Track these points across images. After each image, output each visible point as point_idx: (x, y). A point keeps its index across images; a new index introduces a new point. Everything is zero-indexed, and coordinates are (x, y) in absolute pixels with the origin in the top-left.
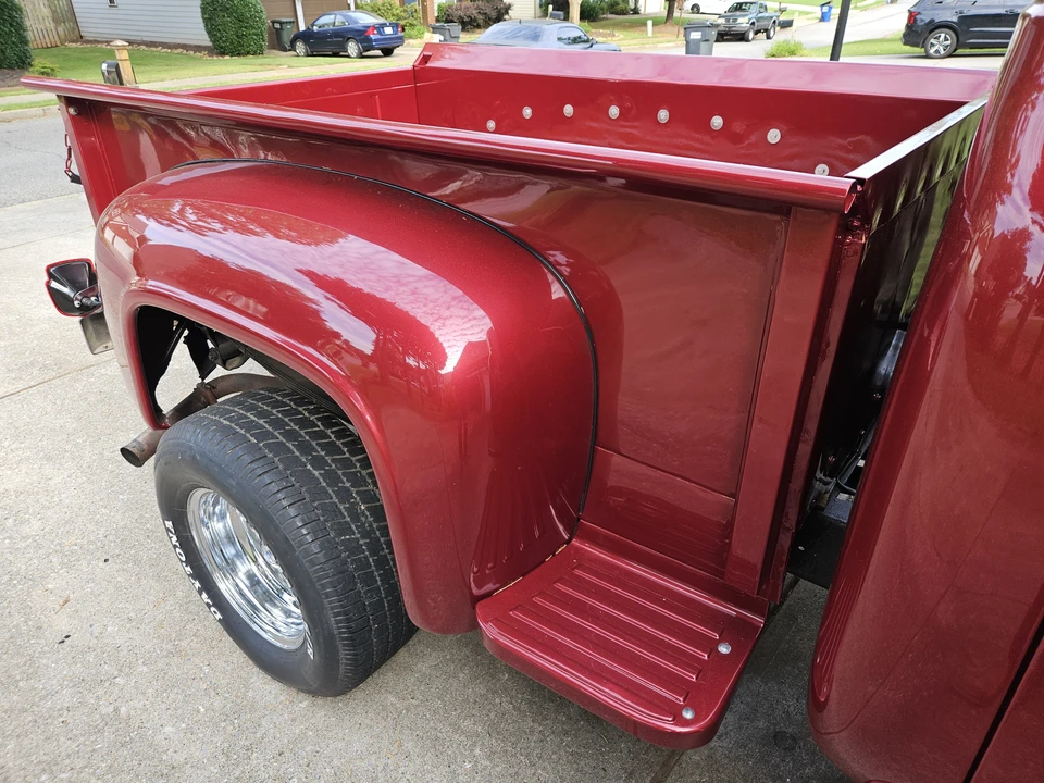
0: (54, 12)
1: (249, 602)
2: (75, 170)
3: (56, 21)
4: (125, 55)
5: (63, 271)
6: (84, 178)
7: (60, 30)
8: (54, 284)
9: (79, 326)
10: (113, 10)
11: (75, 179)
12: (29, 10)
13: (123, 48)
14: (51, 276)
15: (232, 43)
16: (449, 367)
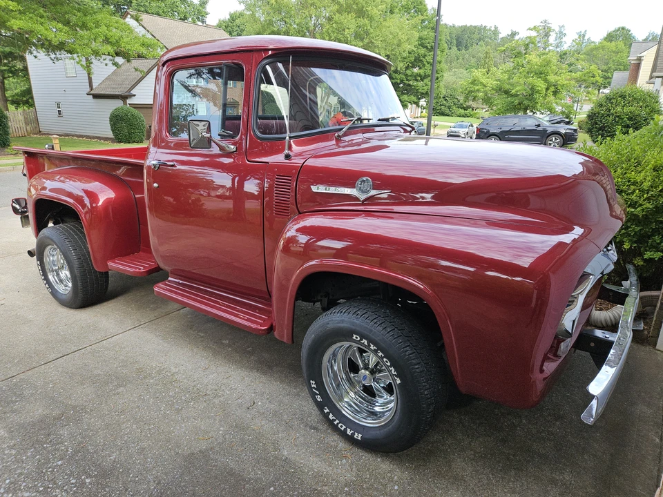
0: (26, 119)
1: (56, 281)
2: (25, 172)
3: (27, 124)
4: (57, 141)
5: (17, 201)
6: (28, 175)
7: (28, 128)
8: (14, 205)
9: (20, 220)
10: (60, 118)
11: (25, 175)
12: (11, 118)
13: (56, 138)
14: (13, 202)
15: (125, 136)
16: (100, 203)
